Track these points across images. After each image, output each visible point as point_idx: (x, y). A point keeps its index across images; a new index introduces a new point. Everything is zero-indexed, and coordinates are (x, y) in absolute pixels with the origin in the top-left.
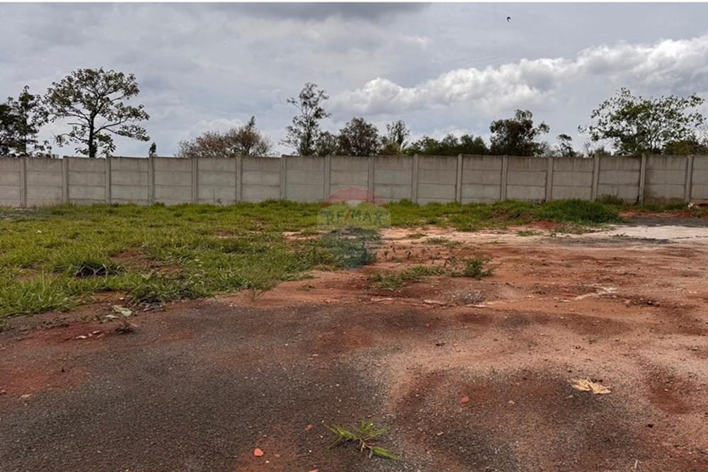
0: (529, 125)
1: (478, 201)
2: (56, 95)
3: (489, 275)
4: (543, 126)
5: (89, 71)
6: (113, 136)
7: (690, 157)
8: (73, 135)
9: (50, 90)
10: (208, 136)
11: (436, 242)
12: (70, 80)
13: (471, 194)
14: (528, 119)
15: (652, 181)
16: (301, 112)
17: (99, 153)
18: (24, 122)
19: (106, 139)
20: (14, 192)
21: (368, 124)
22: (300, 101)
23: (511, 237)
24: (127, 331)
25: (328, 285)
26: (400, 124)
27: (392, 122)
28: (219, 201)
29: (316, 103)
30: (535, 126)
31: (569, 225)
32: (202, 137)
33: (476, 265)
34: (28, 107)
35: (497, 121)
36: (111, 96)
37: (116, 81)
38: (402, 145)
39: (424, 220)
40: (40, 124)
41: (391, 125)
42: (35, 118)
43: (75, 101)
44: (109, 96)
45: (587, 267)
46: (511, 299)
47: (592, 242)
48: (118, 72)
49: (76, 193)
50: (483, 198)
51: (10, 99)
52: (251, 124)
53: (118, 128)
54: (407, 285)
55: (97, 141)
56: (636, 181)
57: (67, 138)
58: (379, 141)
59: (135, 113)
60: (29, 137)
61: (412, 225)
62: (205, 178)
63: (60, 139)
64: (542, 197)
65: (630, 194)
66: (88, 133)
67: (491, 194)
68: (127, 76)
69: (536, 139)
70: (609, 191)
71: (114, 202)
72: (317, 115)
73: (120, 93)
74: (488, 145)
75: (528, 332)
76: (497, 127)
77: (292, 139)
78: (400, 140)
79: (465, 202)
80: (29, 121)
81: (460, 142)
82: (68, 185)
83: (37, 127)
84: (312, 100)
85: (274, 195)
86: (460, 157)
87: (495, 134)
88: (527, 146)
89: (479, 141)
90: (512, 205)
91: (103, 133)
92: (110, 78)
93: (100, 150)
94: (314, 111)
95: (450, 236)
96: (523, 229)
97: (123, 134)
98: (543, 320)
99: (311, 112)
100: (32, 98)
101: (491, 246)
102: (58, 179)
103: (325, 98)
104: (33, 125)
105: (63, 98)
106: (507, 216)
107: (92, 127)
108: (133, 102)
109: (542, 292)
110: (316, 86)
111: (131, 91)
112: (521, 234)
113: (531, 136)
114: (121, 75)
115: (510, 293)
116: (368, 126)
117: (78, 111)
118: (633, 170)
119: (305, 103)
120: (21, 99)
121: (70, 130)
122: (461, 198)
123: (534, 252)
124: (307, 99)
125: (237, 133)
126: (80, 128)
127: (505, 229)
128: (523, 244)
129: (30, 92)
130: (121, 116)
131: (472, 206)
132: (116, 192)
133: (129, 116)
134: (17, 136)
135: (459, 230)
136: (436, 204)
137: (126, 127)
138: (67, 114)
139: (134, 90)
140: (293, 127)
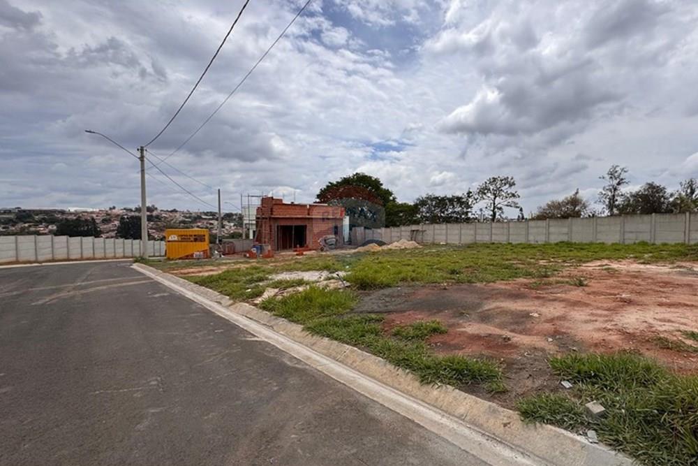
2: (480, 191)
5: (493, 178)
6: (503, 207)
8: (487, 208)
9: (478, 188)
10: (553, 202)
12: (486, 183)
16: (608, 182)
17: (497, 216)
18: (468, 203)
19: (500, 209)
20: (457, 237)
21: (658, 185)
22: (608, 177)
24: (445, 289)
26: (691, 181)
27: (684, 180)
28: (537, 242)
29: (619, 176)
32: (550, 203)
34: (469, 197)
37: (505, 181)
38: (694, 195)
40: (474, 204)
41: (684, 183)
42: (472, 201)
43: (488, 192)
44: (502, 188)
48: (506, 177)
49: (479, 238)
51: (463, 194)
52: (577, 193)
53: (506, 203)
55: (496, 210)
58: (668, 195)
59: (513, 195)
60: (469, 210)
63: (481, 210)
66: (493, 207)
68: (510, 178)
72: (619, 184)
73: (507, 186)
77: (602, 199)
80: (470, 203)
82: (475, 234)
83: (472, 205)
84: (616, 174)
85: (565, 238)
91: (499, 206)
92: (503, 180)
93: (497, 214)
94: (618, 181)
97: (507, 206)
99: (615, 182)
100: (471, 193)
103: (625, 171)
105: (483, 191)
107: (494, 204)
108: (512, 190)
110: (617, 166)
111: (512, 185)
114: (508, 178)
116: (658, 187)
117: (489, 197)
119: (611, 178)
120: (467, 194)
121: (485, 205)
122: (689, 240)
124: (612, 175)
125: (569, 199)
126: (489, 205)
129: (471, 190)
130: (507, 197)
132: (494, 237)
133: (511, 197)
134: (465, 210)
137: (509, 203)
138: (484, 199)
139: (513, 184)
140: (604, 192)
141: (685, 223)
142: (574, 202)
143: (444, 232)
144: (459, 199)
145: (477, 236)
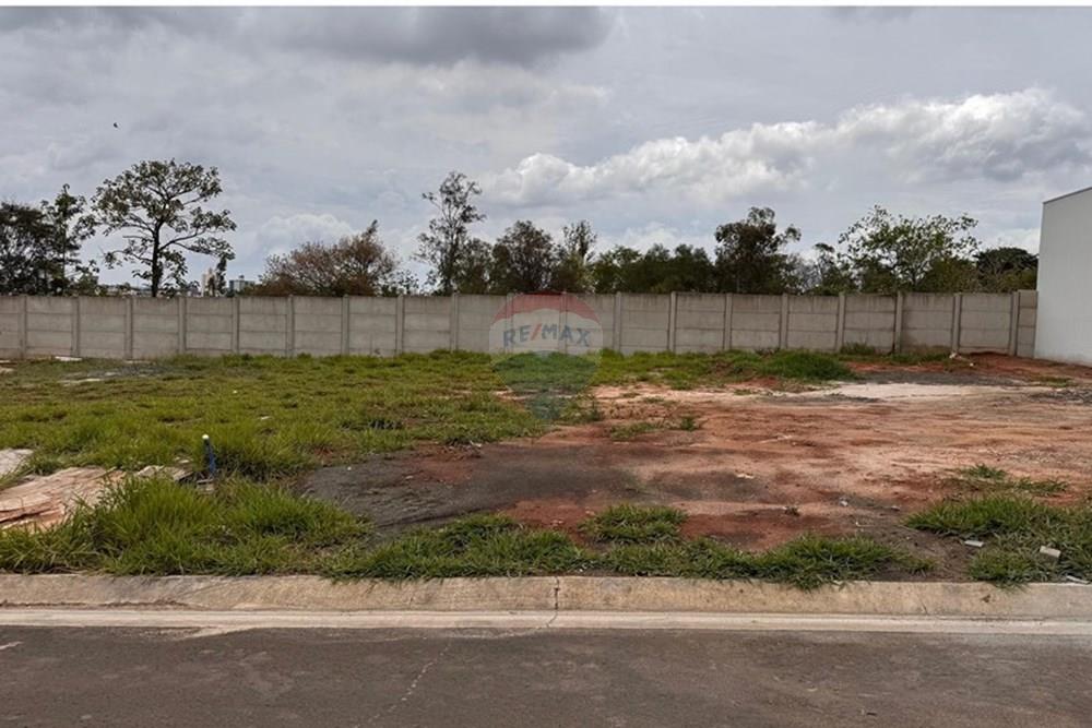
0: (770, 230)
1: (695, 351)
2: (108, 198)
3: (700, 428)
4: (792, 231)
5: (155, 164)
6: (185, 253)
7: (957, 295)
8: (128, 252)
9: (100, 189)
10: (308, 249)
11: (652, 401)
12: (129, 176)
13: (687, 342)
14: (768, 221)
15: (911, 324)
16: (439, 211)
17: (167, 279)
18: (61, 233)
19: (175, 257)
21: (538, 229)
22: (440, 199)
23: (727, 397)
25: (576, 435)
26: (582, 226)
27: (572, 224)
28: (377, 351)
29: (463, 200)
30: (779, 231)
31: (792, 383)
32: (300, 250)
33: (689, 420)
34: (67, 214)
35: (724, 224)
36: (183, 198)
37: (191, 177)
38: (586, 256)
39: (633, 376)
40: (83, 237)
41: (569, 227)
42: (78, 228)
43: (135, 206)
44: (180, 197)
45: (784, 422)
46: (714, 442)
47: (804, 401)
48: (196, 165)
49: (195, 342)
50: (703, 346)
51: (45, 203)
52: (371, 231)
53: (192, 242)
54: (637, 433)
55: (163, 260)
56: (890, 325)
57: (120, 256)
58: (554, 254)
59: (217, 222)
60: (68, 255)
61: (622, 383)
62: (357, 323)
63: (110, 258)
64: (775, 344)
65: (883, 341)
66: (151, 249)
67: (712, 342)
68: (206, 170)
69: (781, 250)
70: (854, 338)
71: (243, 352)
72: (465, 218)
73: (195, 193)
74: (713, 258)
75: (720, 458)
76: (723, 234)
77: (428, 251)
78: (583, 250)
79: (679, 351)
80: (68, 234)
81: (672, 255)
82: (185, 331)
83: (78, 241)
84: (458, 195)
85: (443, 343)
86: (673, 295)
87: (721, 244)
88: (768, 260)
89: (701, 254)
90: (736, 357)
91: (172, 249)
92: (184, 173)
93: (166, 272)
94: (461, 211)
95: (665, 395)
96: (741, 387)
97: (198, 250)
98: (732, 452)
99: (457, 213)
100: (74, 201)
101: (706, 405)
102: (172, 325)
103: (477, 192)
104: (73, 238)
105: (117, 201)
106: (728, 371)
107: (157, 243)
108: (213, 206)
109: (736, 438)
110: (465, 177)
111: (211, 190)
112: (738, 392)
113: (774, 246)
114: (200, 169)
115: (713, 439)
116: (538, 233)
117: (138, 219)
118: (886, 312)
119: (447, 200)
120: (58, 203)
121: (126, 244)
122: (675, 346)
123: (744, 411)
124: (451, 193)
125: (350, 244)
126: (139, 243)
127: (723, 387)
128: (738, 403)
129: (71, 193)
130: (198, 227)
131: (690, 356)
133: (208, 225)
134: (50, 255)
135: (673, 389)
136: (645, 355)
137: (203, 241)
138: (126, 225)
139: (215, 189)
140: (429, 235)
141: (670, 312)
142: (364, 251)
143: (67, 322)
144: (27, 220)
145: (190, 337)
